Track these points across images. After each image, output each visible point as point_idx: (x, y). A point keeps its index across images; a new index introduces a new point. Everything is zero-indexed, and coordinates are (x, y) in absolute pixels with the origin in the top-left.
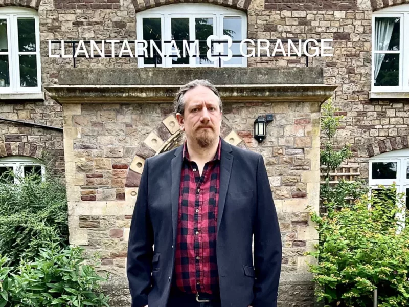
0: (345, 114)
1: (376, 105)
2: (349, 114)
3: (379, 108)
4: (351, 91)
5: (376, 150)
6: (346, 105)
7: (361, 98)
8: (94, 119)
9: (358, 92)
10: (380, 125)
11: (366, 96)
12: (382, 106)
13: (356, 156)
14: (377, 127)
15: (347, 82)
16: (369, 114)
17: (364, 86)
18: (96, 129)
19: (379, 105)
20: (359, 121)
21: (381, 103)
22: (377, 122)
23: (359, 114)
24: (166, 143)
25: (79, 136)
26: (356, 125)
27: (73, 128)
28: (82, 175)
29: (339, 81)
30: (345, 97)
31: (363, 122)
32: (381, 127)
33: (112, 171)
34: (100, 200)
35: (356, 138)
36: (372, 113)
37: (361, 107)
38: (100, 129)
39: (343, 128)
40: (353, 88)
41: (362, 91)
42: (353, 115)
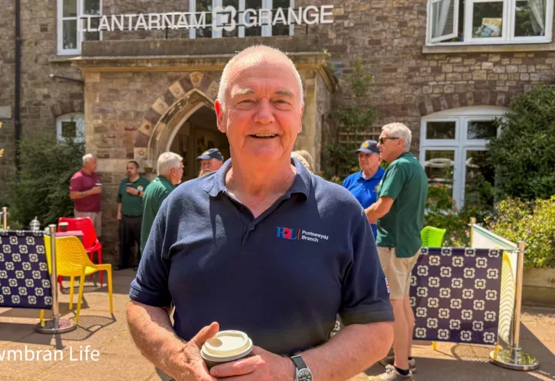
0: (395, 70)
1: (431, 60)
2: (399, 70)
3: (434, 64)
4: (403, 45)
5: (429, 108)
6: (396, 61)
7: (414, 52)
8: (111, 86)
9: (411, 46)
10: (435, 80)
11: (418, 51)
12: (437, 60)
13: (406, 115)
14: (431, 84)
15: (399, 35)
16: (422, 70)
17: (417, 40)
18: (111, 94)
19: (434, 60)
20: (410, 77)
21: (436, 57)
22: (431, 78)
23: (412, 69)
24: (171, 108)
25: (98, 101)
26: (406, 82)
27: (93, 94)
28: (98, 136)
29: (389, 36)
30: (396, 52)
31: (415, 79)
32: (435, 83)
33: (124, 132)
34: (113, 158)
35: (407, 96)
36: (424, 69)
37: (413, 63)
38: (115, 95)
39: (392, 85)
40: (405, 42)
41: (414, 46)
42: (405, 71)
